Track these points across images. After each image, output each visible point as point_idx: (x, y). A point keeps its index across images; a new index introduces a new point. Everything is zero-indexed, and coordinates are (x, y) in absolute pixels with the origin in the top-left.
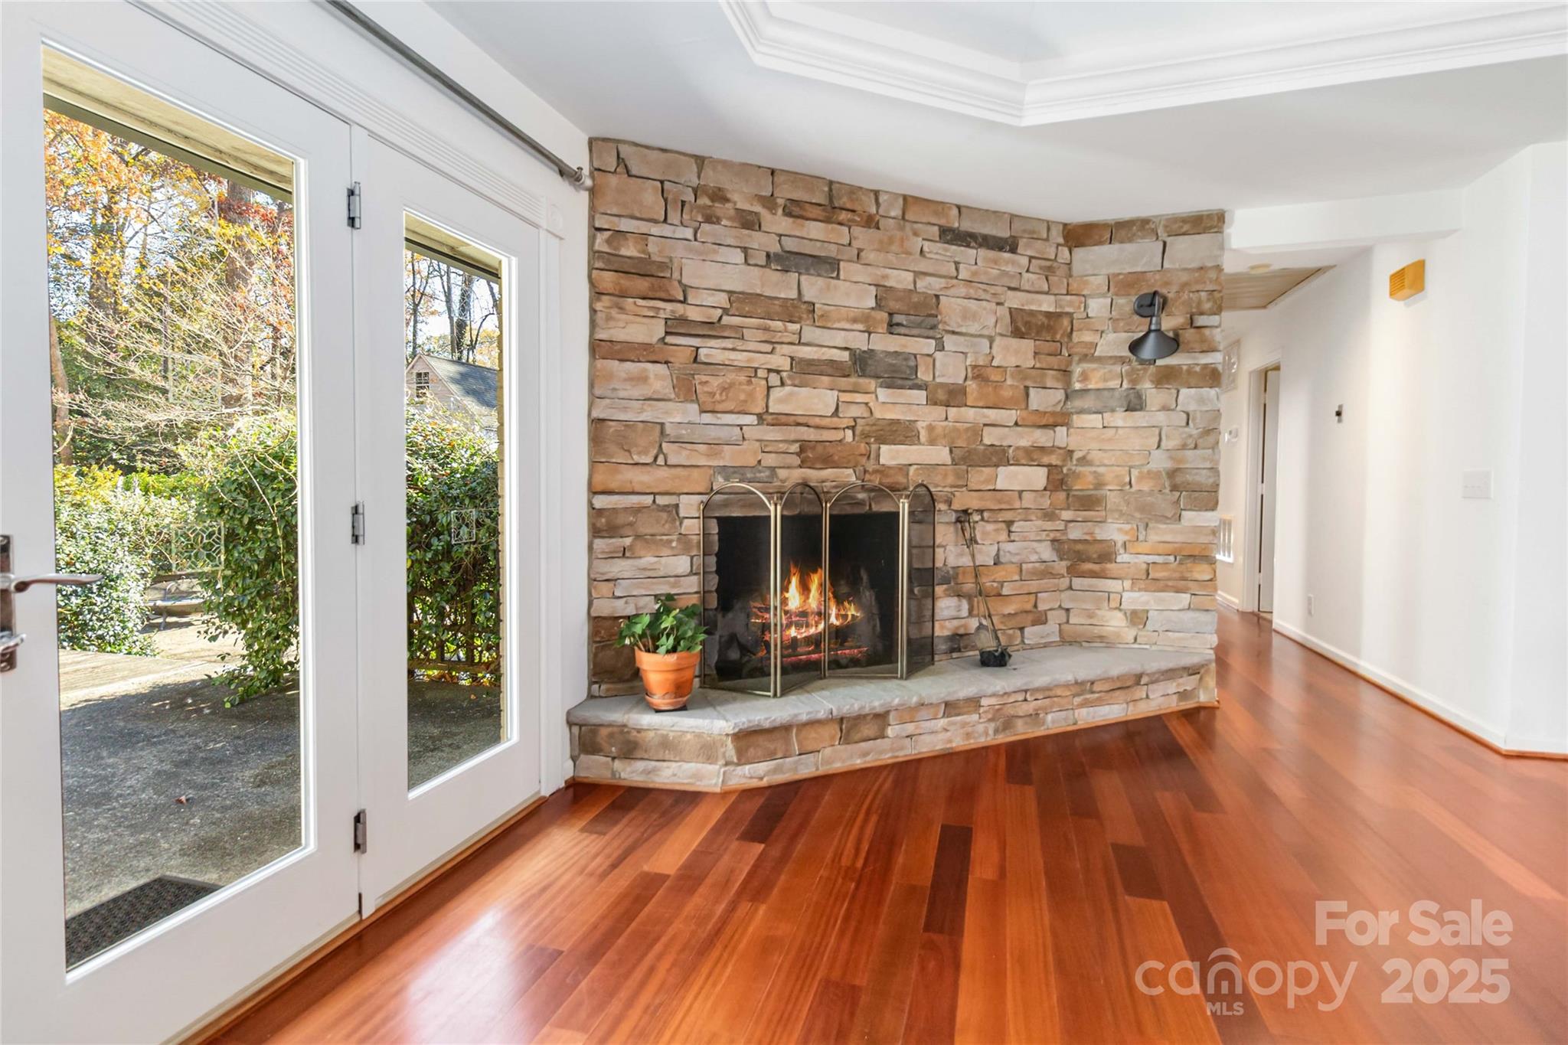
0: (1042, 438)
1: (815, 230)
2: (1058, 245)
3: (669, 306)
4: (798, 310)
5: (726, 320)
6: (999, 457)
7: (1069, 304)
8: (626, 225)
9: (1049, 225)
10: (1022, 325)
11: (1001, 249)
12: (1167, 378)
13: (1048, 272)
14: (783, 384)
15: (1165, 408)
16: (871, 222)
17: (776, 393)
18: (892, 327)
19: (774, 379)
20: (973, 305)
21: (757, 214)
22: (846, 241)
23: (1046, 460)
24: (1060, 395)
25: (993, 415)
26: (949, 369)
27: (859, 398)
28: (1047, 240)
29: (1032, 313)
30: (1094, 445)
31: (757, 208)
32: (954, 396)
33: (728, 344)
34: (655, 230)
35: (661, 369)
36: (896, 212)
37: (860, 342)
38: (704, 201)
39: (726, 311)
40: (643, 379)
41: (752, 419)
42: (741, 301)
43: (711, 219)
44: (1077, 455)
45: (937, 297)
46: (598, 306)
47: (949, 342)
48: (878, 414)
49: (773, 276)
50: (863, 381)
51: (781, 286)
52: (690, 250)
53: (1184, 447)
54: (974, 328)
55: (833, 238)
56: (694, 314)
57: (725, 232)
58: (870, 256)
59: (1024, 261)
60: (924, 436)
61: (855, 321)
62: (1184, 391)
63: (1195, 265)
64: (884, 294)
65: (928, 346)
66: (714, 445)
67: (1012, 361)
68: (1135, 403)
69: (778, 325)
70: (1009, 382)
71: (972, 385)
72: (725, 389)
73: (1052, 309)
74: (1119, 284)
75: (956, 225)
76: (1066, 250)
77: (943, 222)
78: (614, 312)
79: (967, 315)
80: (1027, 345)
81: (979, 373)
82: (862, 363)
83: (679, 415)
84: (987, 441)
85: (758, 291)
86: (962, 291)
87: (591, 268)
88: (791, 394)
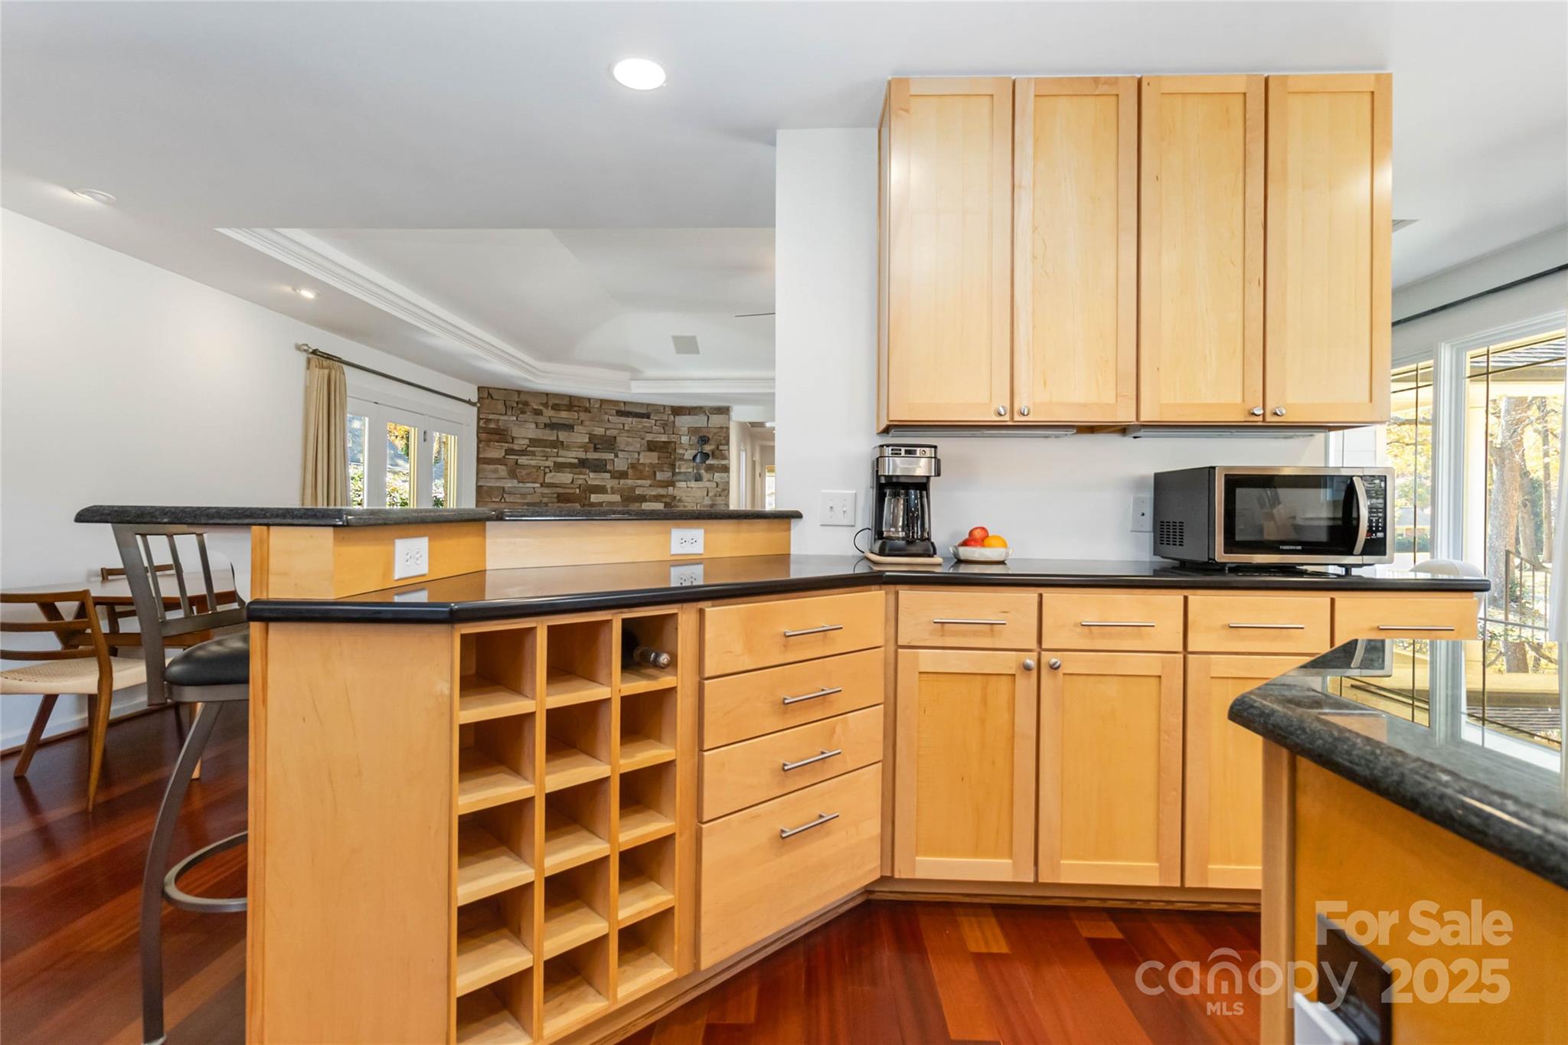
0: (662, 491)
1: (564, 414)
2: (669, 414)
3: (507, 445)
4: (557, 444)
5: (528, 449)
6: (643, 499)
7: (673, 438)
8: (491, 417)
9: (664, 407)
10: (652, 447)
11: (643, 417)
12: (710, 469)
13: (664, 425)
14: (551, 471)
15: (709, 481)
16: (587, 410)
17: (548, 476)
18: (596, 449)
19: (547, 470)
20: (630, 440)
21: (541, 410)
22: (577, 417)
23: (664, 500)
24: (670, 474)
25: (640, 482)
26: (621, 464)
27: (582, 477)
28: (664, 413)
29: (657, 442)
30: (684, 494)
31: (541, 408)
32: (623, 475)
33: (530, 458)
34: (502, 418)
35: (503, 467)
36: (597, 406)
37: (582, 455)
38: (520, 406)
39: (528, 446)
40: (496, 471)
41: (538, 485)
42: (534, 442)
43: (523, 412)
44: (678, 498)
45: (615, 437)
46: (480, 445)
47: (620, 454)
48: (589, 483)
49: (547, 431)
50: (584, 470)
51: (550, 435)
52: (516, 424)
53: (715, 496)
54: (631, 448)
55: (571, 417)
56: (516, 447)
57: (528, 416)
58: (587, 423)
59: (653, 422)
60: (609, 490)
61: (580, 447)
62: (716, 474)
63: (718, 426)
64: (592, 437)
65: (612, 456)
66: (523, 495)
67: (648, 461)
68: (698, 478)
69: (549, 450)
70: (647, 469)
71: (630, 471)
72: (528, 474)
73: (666, 440)
74: (693, 431)
75: (623, 409)
76: (672, 417)
77: (617, 408)
78: (486, 448)
79: (628, 444)
80: (655, 454)
81: (633, 466)
82: (583, 463)
83: (509, 484)
84: (637, 493)
85: (541, 437)
86: (626, 435)
87: (478, 433)
88: (554, 475)
